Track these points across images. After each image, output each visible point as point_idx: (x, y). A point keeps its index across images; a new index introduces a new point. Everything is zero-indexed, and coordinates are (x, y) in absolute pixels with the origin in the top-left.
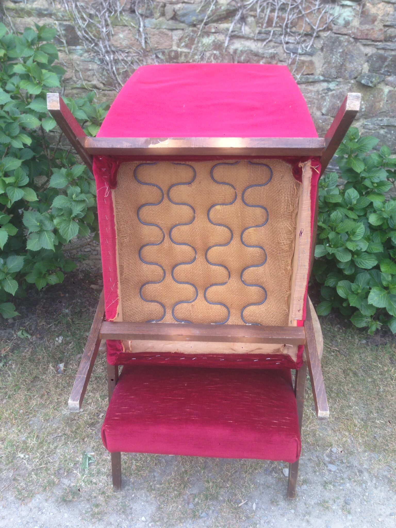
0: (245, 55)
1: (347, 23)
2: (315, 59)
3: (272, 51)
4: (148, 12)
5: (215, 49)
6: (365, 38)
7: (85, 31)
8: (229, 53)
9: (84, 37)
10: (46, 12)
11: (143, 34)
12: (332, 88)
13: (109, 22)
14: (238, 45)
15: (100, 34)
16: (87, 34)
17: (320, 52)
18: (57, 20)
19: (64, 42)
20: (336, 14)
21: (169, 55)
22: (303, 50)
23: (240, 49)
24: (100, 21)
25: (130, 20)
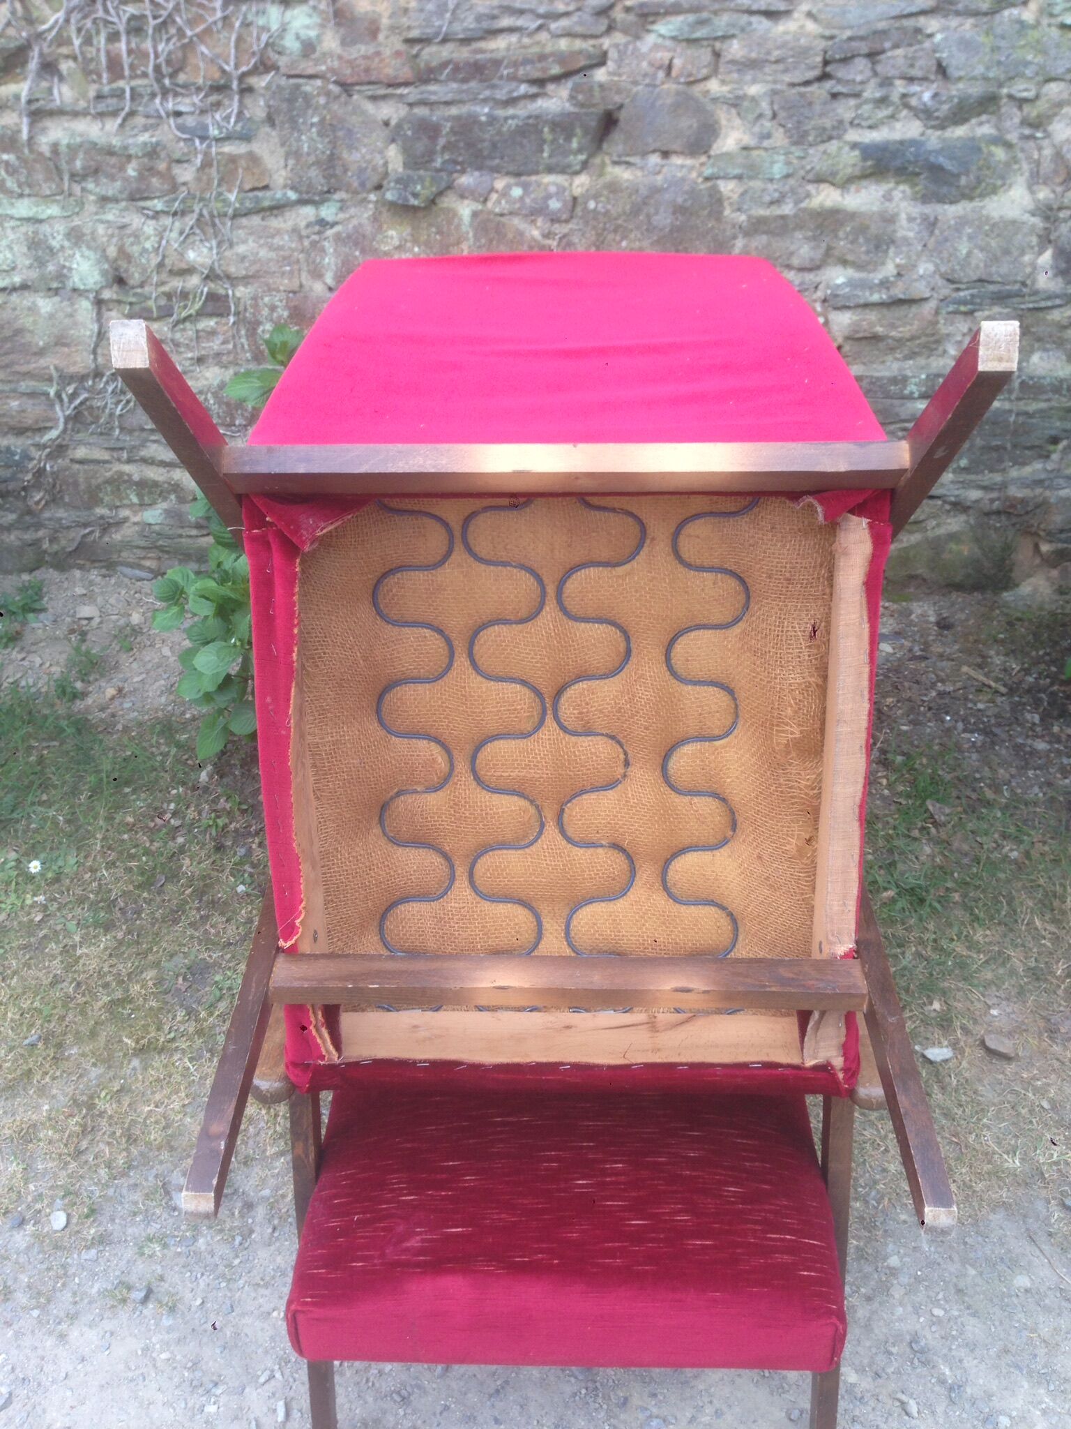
0: (81, 155)
1: (308, 48)
2: (257, 147)
3: (144, 137)
6: (364, 78)
8: (41, 154)
12: (330, 219)
14: (56, 133)
17: (267, 129)
20: (275, 27)
22: (220, 128)
23: (65, 142)
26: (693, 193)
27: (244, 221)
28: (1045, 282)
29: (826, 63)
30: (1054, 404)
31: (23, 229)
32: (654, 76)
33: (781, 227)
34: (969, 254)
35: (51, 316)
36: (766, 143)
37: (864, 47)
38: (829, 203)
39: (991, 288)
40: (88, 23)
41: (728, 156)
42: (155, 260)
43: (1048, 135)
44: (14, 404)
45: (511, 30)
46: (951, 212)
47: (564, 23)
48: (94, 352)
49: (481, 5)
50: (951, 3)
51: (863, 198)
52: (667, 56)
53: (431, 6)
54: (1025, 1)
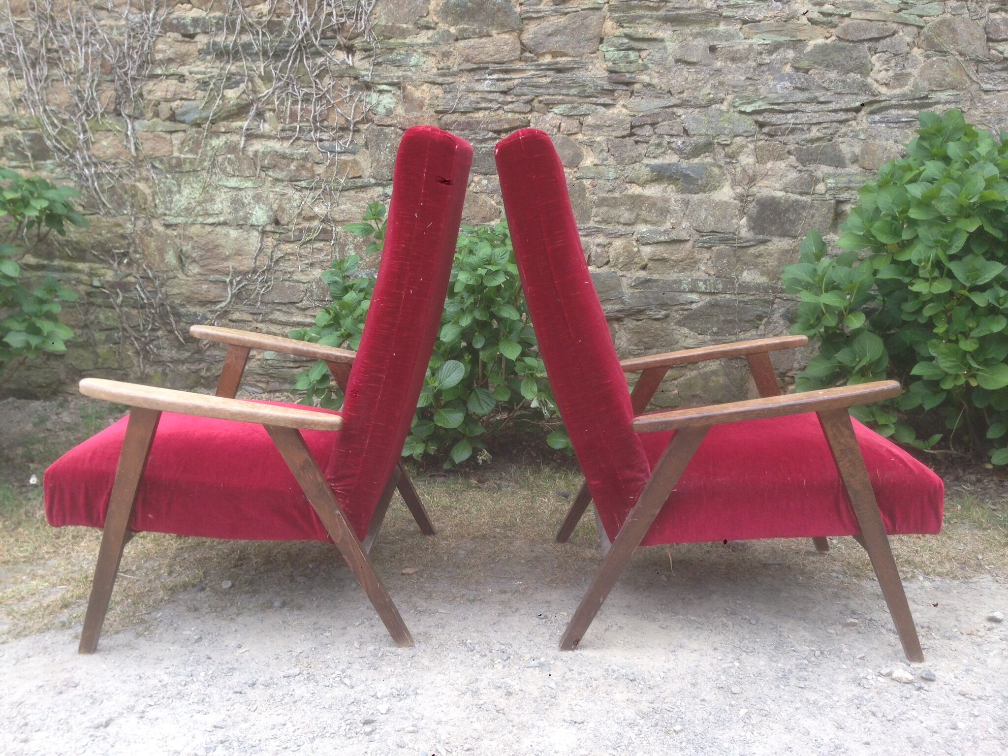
0: (269, 157)
1: (389, 112)
2: (358, 157)
3: (303, 150)
4: (137, 112)
5: (229, 153)
7: (57, 140)
8: (248, 156)
9: (55, 147)
10: (6, 120)
11: (132, 139)
12: (389, 194)
13: (87, 127)
14: (258, 146)
15: (76, 143)
16: (60, 144)
17: (364, 149)
18: (21, 129)
19: (29, 155)
20: (374, 102)
22: (341, 147)
23: (261, 150)
24: (75, 127)
25: (115, 123)
26: (571, 185)
27: (346, 193)
28: (744, 233)
29: (632, 127)
30: (757, 297)
31: (230, 194)
32: (552, 130)
33: (614, 203)
34: (706, 218)
35: (236, 239)
36: (605, 163)
37: (649, 122)
38: (636, 193)
39: (719, 235)
40: (284, 95)
41: (588, 168)
42: (297, 211)
43: (738, 162)
44: (205, 287)
45: (485, 109)
46: (696, 197)
47: (511, 106)
48: (256, 259)
49: (473, 97)
50: (688, 101)
51: (653, 191)
52: (558, 122)
53: (449, 96)
54: (722, 101)
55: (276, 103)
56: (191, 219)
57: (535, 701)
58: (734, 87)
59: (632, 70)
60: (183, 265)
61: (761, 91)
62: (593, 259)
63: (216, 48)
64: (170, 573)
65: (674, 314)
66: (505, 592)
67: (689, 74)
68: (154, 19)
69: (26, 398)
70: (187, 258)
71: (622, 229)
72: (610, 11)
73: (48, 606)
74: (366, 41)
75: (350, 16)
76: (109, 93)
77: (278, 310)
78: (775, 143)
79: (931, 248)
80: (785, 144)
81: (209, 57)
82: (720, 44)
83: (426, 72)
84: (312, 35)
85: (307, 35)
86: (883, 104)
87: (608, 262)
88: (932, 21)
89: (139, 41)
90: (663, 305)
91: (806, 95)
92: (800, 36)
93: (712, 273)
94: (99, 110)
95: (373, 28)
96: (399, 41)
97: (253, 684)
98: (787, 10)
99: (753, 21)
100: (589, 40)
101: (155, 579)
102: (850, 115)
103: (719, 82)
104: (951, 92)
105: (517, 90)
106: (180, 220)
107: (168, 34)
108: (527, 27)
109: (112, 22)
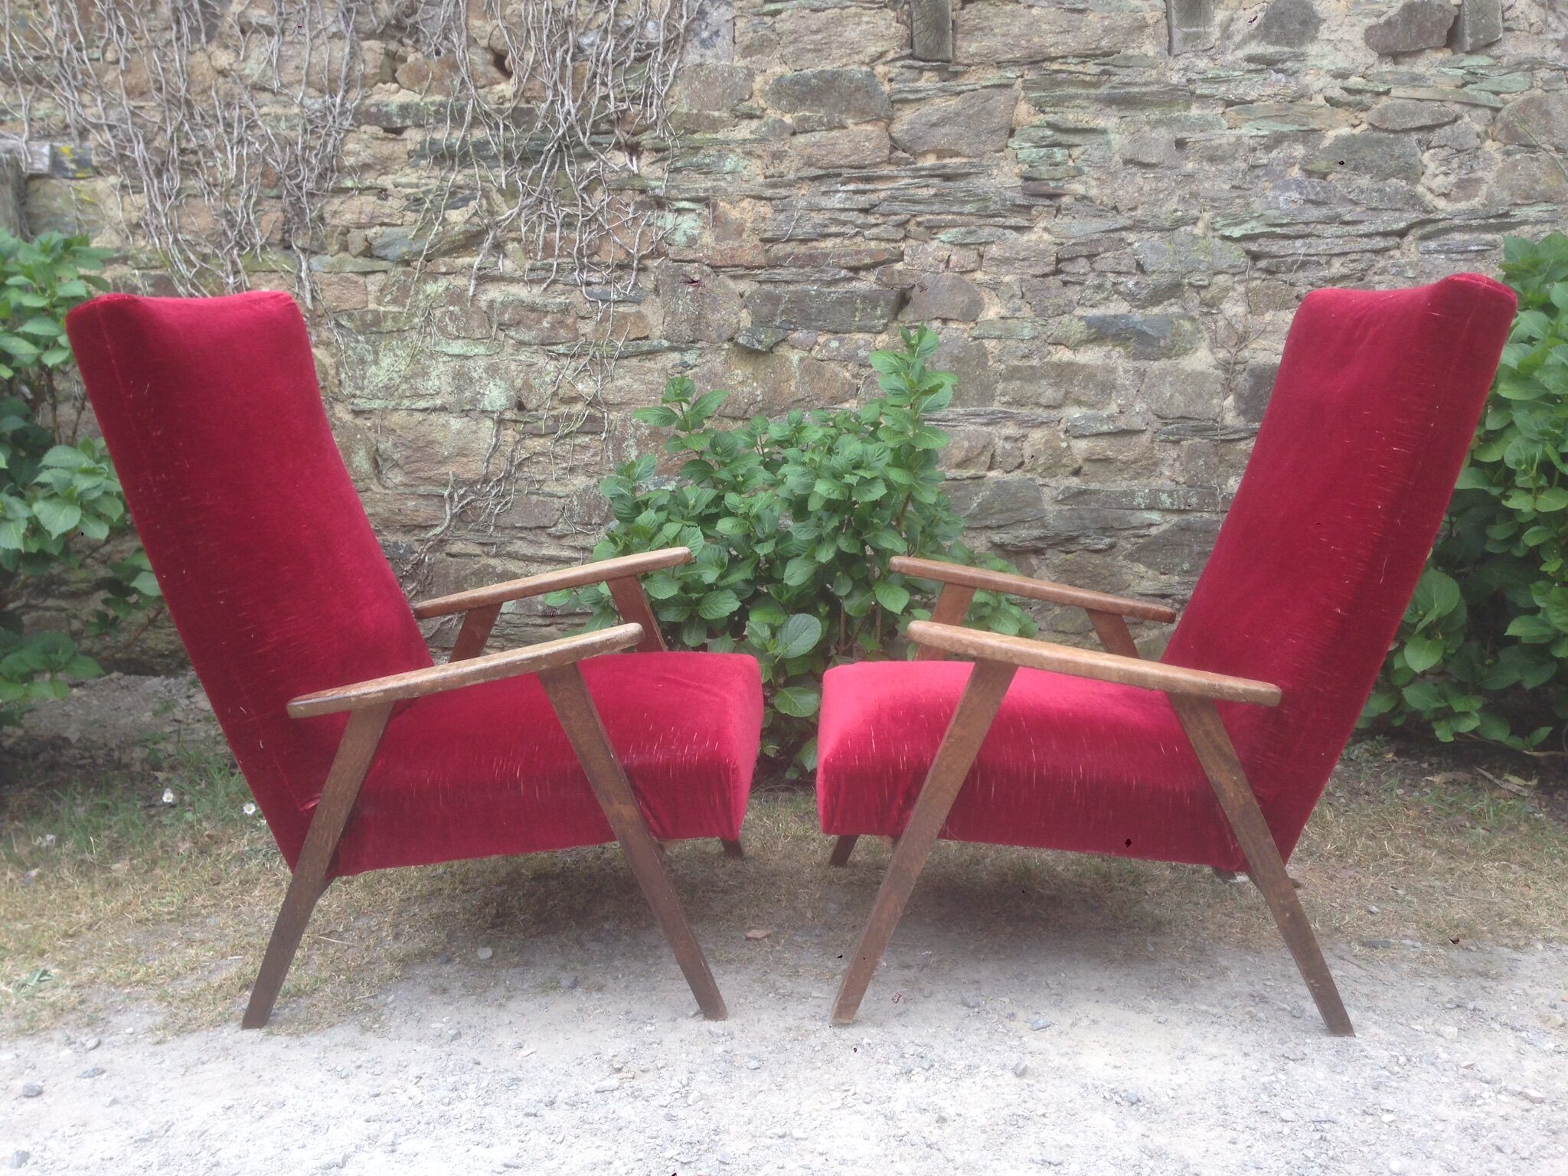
0: (510, 310)
1: (692, 242)
2: (643, 308)
3: (562, 299)
4: (315, 243)
5: (452, 303)
6: (730, 262)
7: (193, 285)
8: (479, 308)
10: (116, 255)
11: (307, 284)
12: (691, 362)
13: (240, 266)
14: (495, 293)
15: (222, 289)
16: (198, 290)
17: (653, 296)
18: (138, 268)
20: (668, 227)
21: (362, 319)
22: (619, 294)
23: (499, 300)
24: (222, 265)
25: (281, 259)
26: (965, 348)
27: (625, 362)
28: (1231, 419)
29: (1059, 261)
31: (453, 363)
32: (937, 267)
33: (1031, 375)
34: (1172, 396)
35: (459, 432)
36: (1017, 314)
37: (1085, 251)
38: (1065, 359)
39: (1191, 423)
40: (535, 217)
41: (991, 322)
42: (551, 390)
43: (1220, 312)
44: (411, 504)
45: (836, 235)
46: (1156, 366)
47: (874, 230)
48: (488, 462)
49: (817, 218)
50: (1143, 222)
51: (1091, 356)
52: (946, 254)
53: (781, 217)
54: (1195, 221)
55: (524, 230)
56: (393, 403)
57: (984, 1132)
58: (1213, 200)
59: (1059, 176)
60: (380, 472)
61: (1255, 206)
62: (999, 459)
63: (435, 148)
64: (397, 937)
65: (1122, 543)
66: (908, 967)
67: (1143, 181)
68: (342, 105)
69: (137, 673)
70: (385, 460)
71: (1042, 414)
72: (1024, 88)
73: (220, 986)
74: (658, 137)
75: (635, 99)
76: (273, 215)
77: (521, 538)
78: (1278, 282)
79: (1534, 442)
80: (1292, 285)
81: (423, 163)
82: (1193, 136)
83: (747, 181)
84: (578, 129)
85: (571, 128)
86: (1441, 225)
87: (1022, 463)
88: (1514, 100)
89: (319, 138)
90: (1105, 530)
91: (1325, 211)
92: (1314, 124)
93: (1181, 480)
94: (259, 241)
95: (669, 118)
96: (708, 136)
97: (552, 1103)
98: (1293, 86)
99: (1243, 102)
100: (993, 132)
101: (375, 945)
102: (1392, 241)
103: (1191, 194)
104: (1544, 207)
105: (885, 207)
106: (376, 404)
107: (363, 128)
108: (899, 114)
109: (279, 110)
